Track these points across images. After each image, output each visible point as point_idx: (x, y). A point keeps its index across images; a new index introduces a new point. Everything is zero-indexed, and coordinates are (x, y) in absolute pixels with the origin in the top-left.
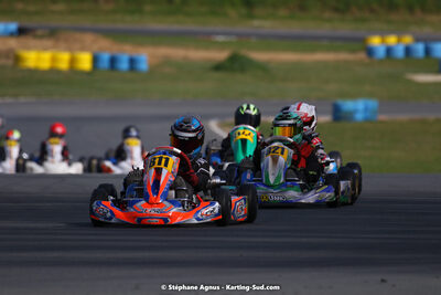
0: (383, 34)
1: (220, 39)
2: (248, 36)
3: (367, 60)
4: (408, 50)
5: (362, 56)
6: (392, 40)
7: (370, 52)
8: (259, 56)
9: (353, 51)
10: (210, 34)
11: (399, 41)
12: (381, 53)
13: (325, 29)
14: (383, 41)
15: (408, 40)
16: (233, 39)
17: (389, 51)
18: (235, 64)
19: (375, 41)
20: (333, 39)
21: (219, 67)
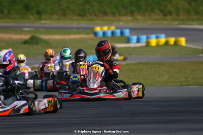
0: (101, 26)
1: (26, 29)
2: (39, 28)
3: (94, 38)
4: (113, 33)
5: (92, 36)
6: (105, 28)
7: (96, 34)
8: (44, 37)
9: (88, 34)
10: (22, 27)
11: (109, 29)
12: (101, 34)
13: (75, 24)
14: (101, 29)
15: (113, 28)
16: (32, 29)
17: (104, 33)
18: (33, 41)
19: (98, 29)
20: (78, 28)
21: (26, 42)
